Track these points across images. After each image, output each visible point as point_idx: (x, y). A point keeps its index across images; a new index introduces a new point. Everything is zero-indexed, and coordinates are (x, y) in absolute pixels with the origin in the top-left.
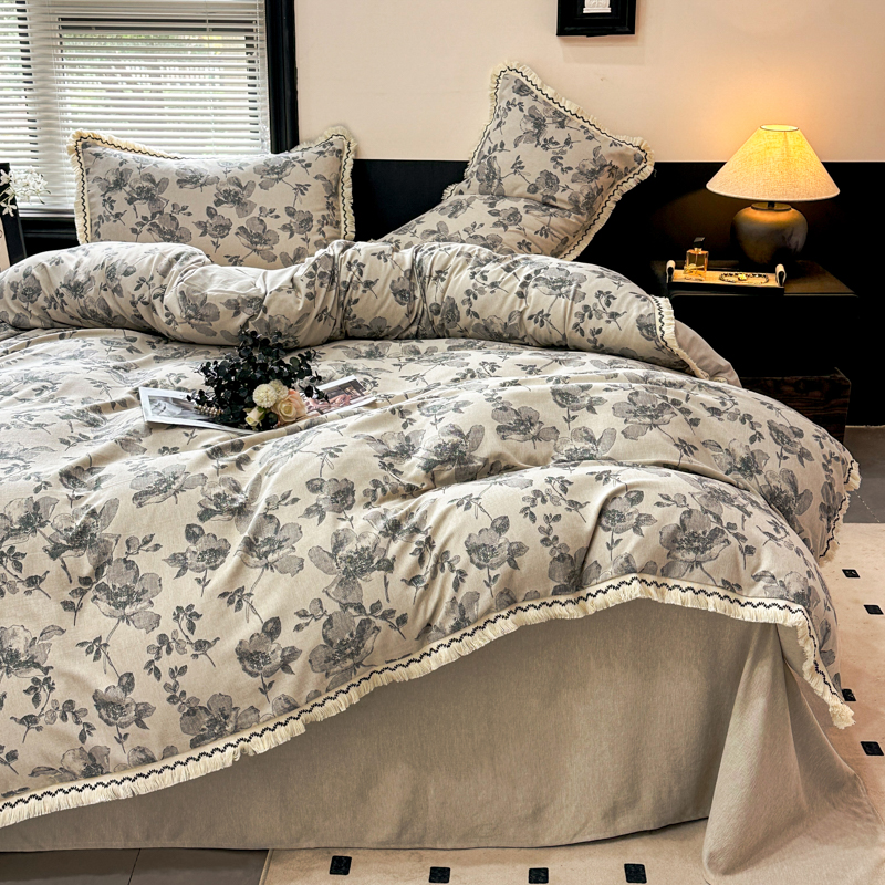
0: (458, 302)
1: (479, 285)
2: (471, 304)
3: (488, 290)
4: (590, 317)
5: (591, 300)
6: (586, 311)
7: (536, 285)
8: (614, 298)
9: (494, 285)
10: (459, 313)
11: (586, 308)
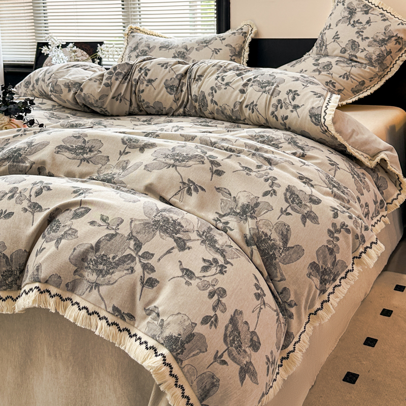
0: (206, 94)
1: (219, 84)
2: (213, 96)
3: (223, 87)
4: (281, 107)
5: (283, 96)
6: (279, 104)
7: (252, 85)
8: (298, 95)
9: (227, 84)
10: (207, 101)
11: (279, 101)
